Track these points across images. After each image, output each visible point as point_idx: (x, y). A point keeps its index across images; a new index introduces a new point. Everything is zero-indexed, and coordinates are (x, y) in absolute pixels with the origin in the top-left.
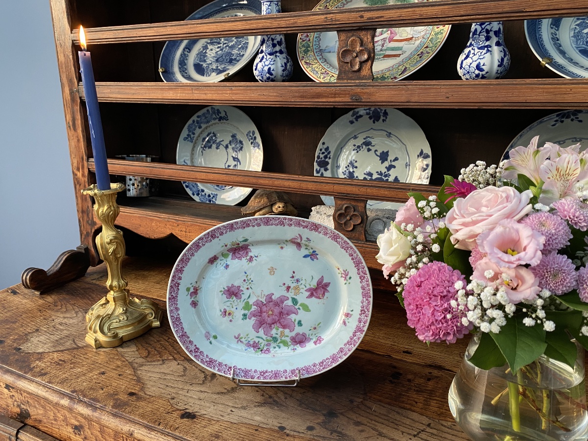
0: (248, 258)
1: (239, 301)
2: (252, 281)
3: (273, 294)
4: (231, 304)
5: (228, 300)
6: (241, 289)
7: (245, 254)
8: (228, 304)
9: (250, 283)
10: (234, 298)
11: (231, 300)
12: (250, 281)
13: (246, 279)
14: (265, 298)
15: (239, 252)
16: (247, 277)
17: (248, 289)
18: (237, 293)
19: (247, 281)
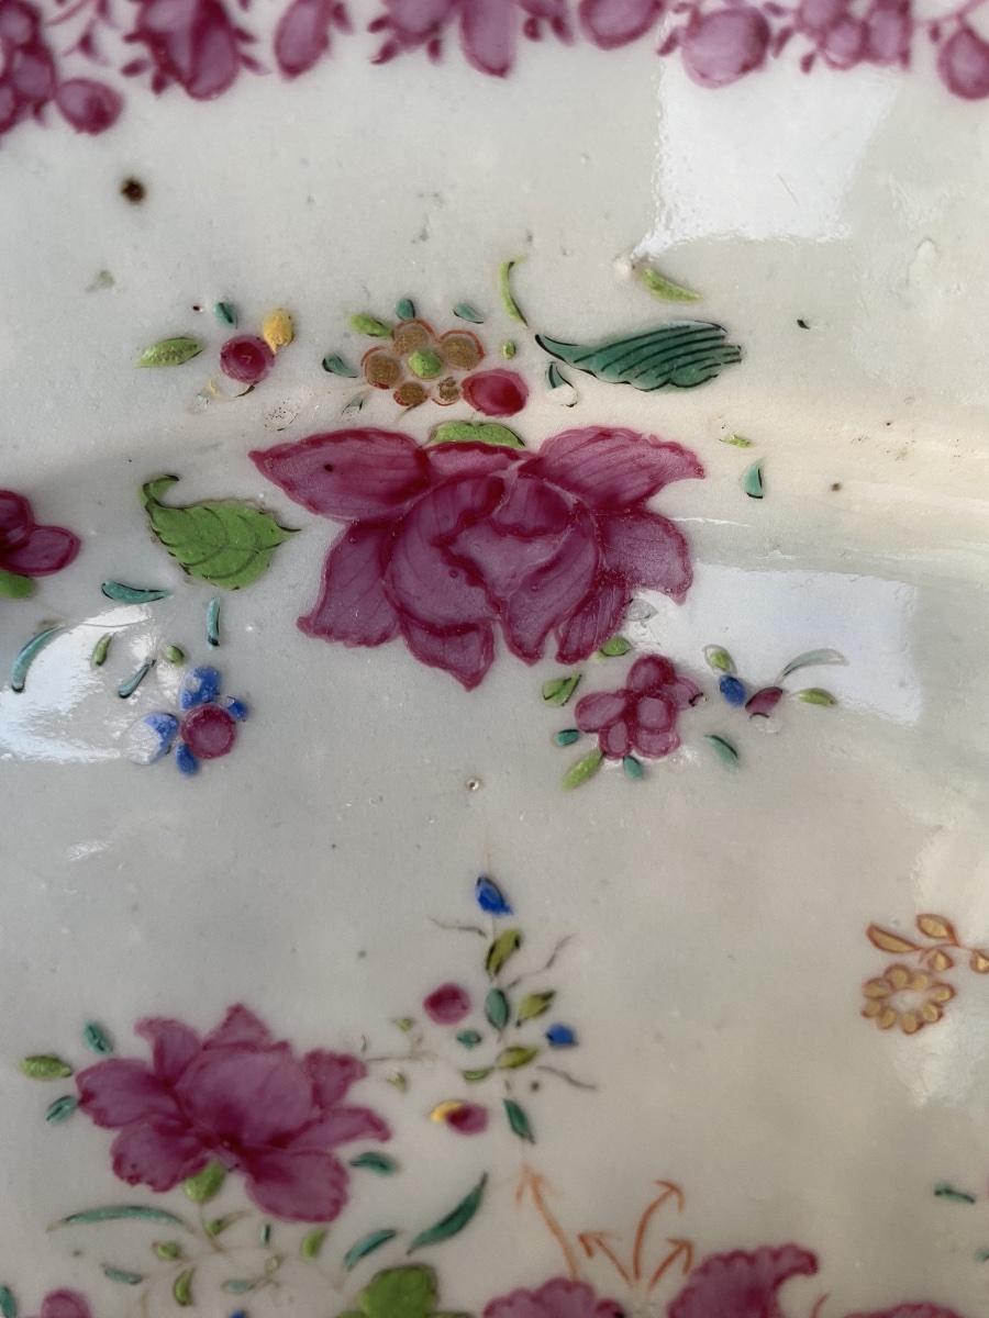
0: (604, 674)
1: (291, 1234)
2: (562, 1037)
3: (808, 1263)
4: (176, 1252)
5: (141, 1194)
6: (363, 1094)
7: (564, 592)
8: (134, 1241)
9: (522, 1057)
10: (236, 1191)
11: (182, 1198)
12: (532, 1033)
13: (479, 986)
14: (673, 1283)
15: (477, 545)
16: (495, 960)
17: (463, 1119)
18: (282, 1139)
19: (475, 1020)
